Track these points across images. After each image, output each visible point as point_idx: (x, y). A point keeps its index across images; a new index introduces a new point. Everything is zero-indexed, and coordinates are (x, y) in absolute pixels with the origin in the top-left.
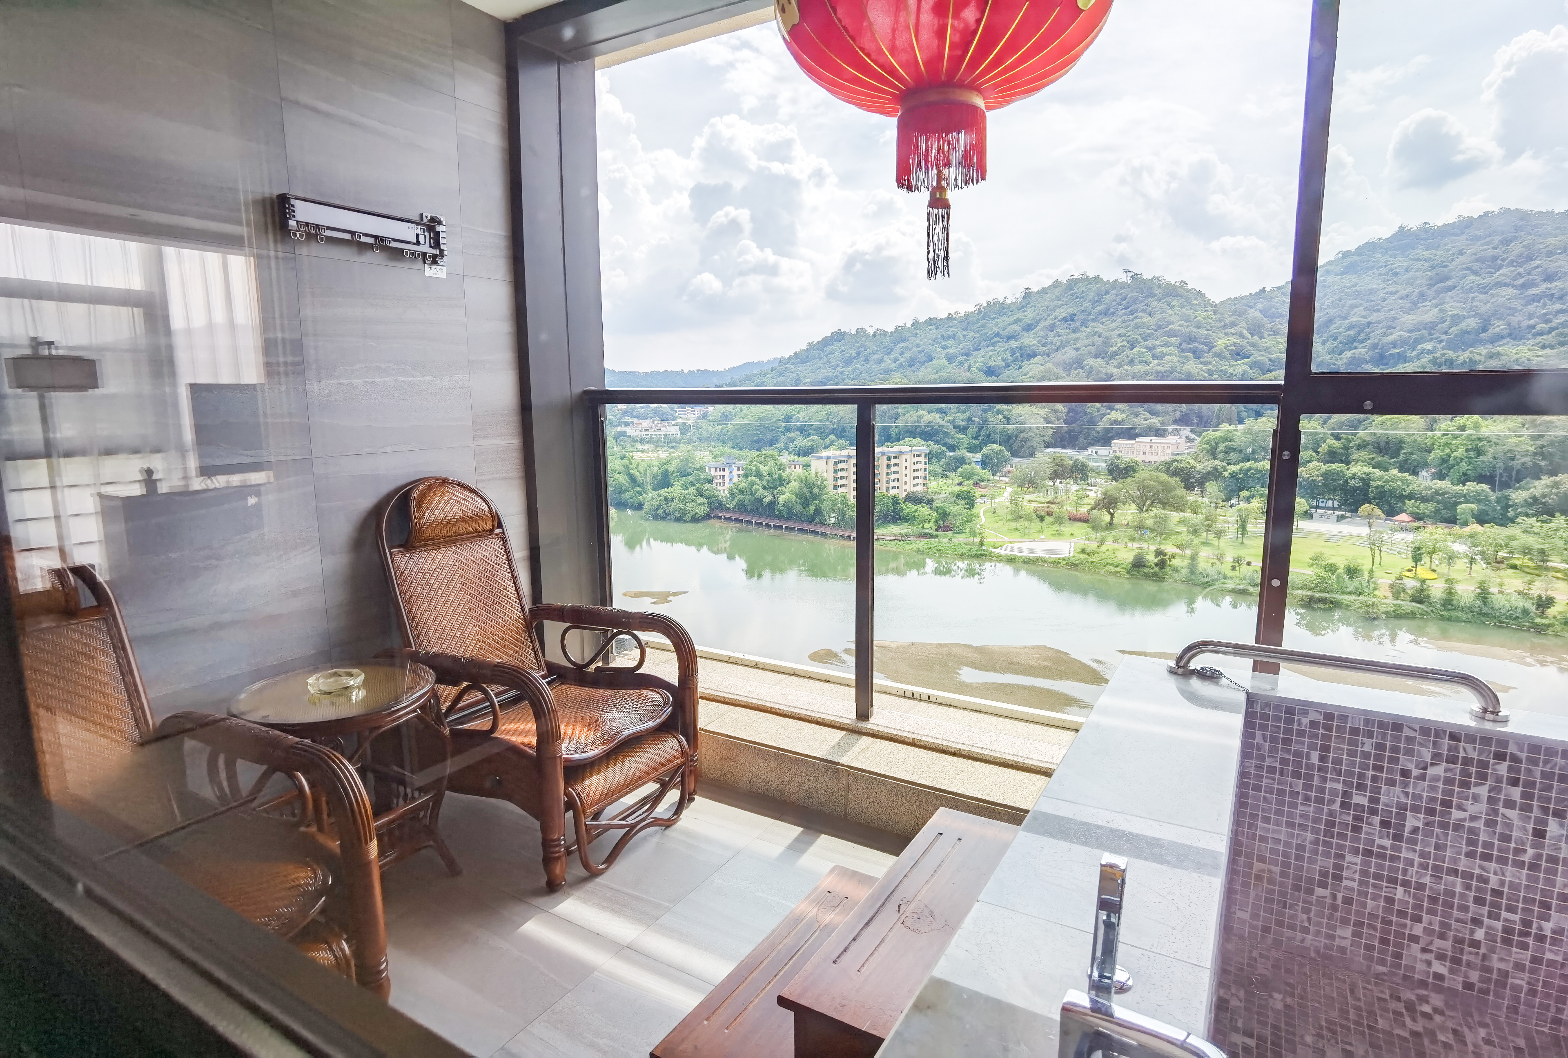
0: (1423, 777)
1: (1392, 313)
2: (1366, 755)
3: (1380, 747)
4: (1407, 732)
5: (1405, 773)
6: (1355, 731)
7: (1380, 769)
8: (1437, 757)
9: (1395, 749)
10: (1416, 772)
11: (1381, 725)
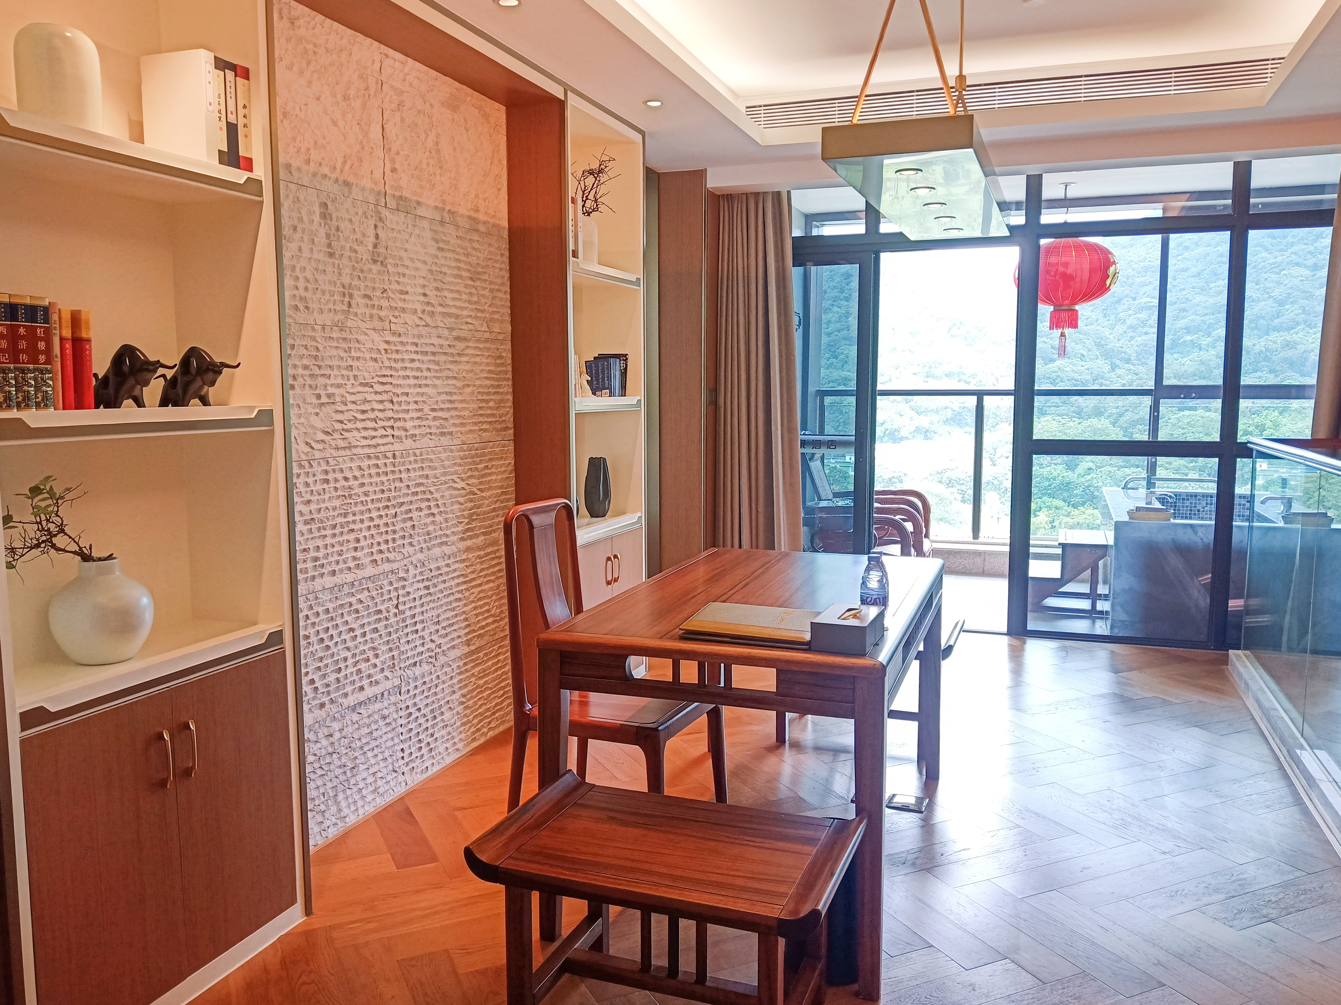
0: (1203, 511)
1: (1184, 293)
2: (1187, 507)
3: (1191, 503)
4: (1199, 497)
5: (1199, 511)
6: (1183, 499)
7: (1191, 510)
8: (1207, 504)
9: (1195, 503)
10: (1201, 510)
11: (1191, 496)
